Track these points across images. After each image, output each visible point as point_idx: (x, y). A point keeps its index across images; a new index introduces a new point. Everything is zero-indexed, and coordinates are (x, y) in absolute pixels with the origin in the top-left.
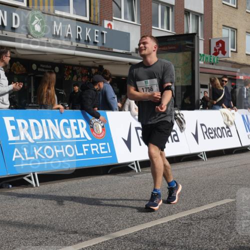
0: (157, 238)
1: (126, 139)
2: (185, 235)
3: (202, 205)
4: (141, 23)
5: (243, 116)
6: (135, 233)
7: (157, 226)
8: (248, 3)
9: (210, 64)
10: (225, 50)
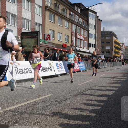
0: (22, 110)
1: (11, 72)
2: (33, 109)
3: (40, 97)
4: (18, 26)
5: (56, 63)
6: (14, 109)
7: (22, 105)
8: (58, 21)
9: (44, 43)
10: (50, 38)
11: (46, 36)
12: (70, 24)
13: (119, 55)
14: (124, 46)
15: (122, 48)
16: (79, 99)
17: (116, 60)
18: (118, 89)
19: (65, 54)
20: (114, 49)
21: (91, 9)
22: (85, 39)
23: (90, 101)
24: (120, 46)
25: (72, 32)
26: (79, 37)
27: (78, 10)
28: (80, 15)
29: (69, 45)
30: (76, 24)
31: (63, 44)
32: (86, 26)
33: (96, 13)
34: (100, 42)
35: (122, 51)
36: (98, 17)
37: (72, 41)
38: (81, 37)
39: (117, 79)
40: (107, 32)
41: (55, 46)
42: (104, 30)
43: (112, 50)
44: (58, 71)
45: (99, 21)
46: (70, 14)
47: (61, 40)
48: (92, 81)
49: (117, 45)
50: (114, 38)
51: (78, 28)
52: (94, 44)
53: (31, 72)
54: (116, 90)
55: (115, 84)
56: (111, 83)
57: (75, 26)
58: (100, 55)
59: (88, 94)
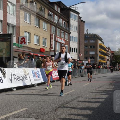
3: (12, 112)
5: (32, 71)
8: (35, 22)
9: (19, 47)
10: (26, 42)
11: (20, 39)
12: (49, 25)
13: (104, 61)
14: (110, 51)
15: (108, 53)
16: (59, 113)
17: (102, 67)
18: (104, 101)
19: (43, 60)
20: (99, 54)
21: (72, 9)
22: (65, 42)
23: (72, 116)
24: (106, 51)
25: (50, 35)
26: (58, 41)
27: (57, 10)
28: (60, 15)
29: (47, 49)
30: (56, 25)
31: (41, 48)
32: (67, 28)
33: (78, 13)
34: (83, 46)
35: (109, 56)
36: (80, 18)
37: (51, 45)
38: (61, 40)
39: (103, 89)
40: (91, 35)
41: (31, 51)
42: (87, 32)
43: (97, 56)
44: (35, 80)
45: (81, 22)
46: (49, 14)
47: (38, 44)
48: (74, 91)
49: (102, 50)
50: (99, 42)
51: (58, 30)
52: (76, 49)
53: (2, 82)
54: (102, 102)
55: (100, 95)
56: (96, 93)
57: (54, 27)
58: (83, 62)
59: (69, 107)
